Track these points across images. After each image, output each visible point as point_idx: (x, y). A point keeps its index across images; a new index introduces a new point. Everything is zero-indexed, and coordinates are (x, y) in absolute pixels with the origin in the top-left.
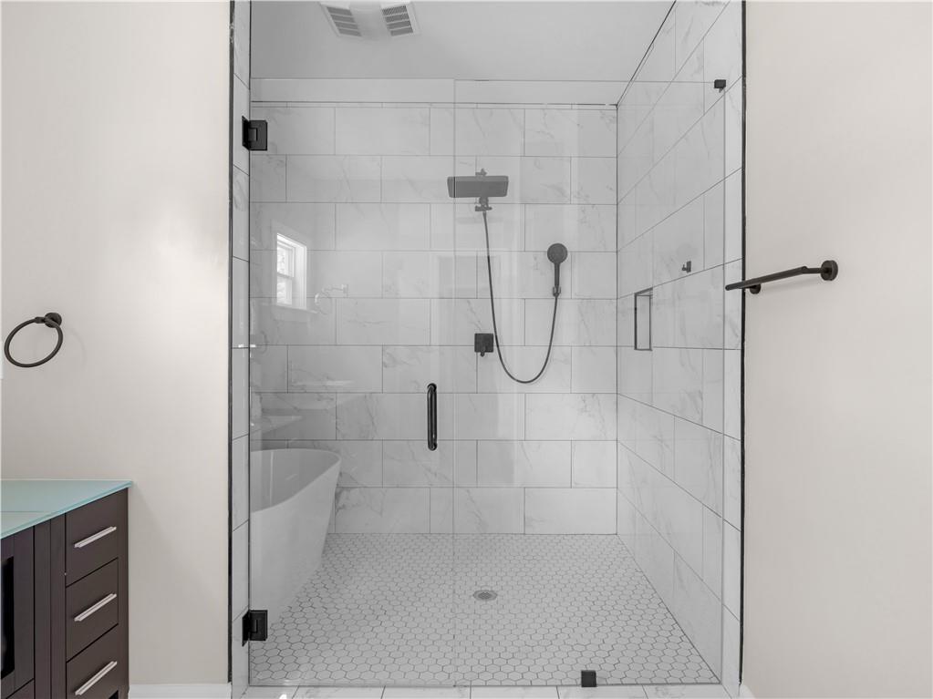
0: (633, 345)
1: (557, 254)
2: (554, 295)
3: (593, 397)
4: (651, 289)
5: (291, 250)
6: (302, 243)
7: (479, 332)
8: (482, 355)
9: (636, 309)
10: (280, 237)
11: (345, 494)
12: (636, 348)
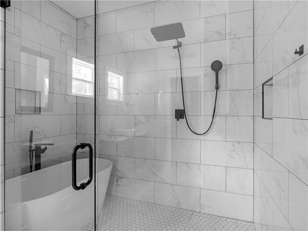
0: (262, 115)
1: (217, 66)
2: (216, 88)
3: (239, 144)
4: (272, 78)
5: (118, 79)
6: (122, 76)
7: (177, 109)
8: (178, 120)
9: (263, 93)
10: (109, 72)
11: (120, 180)
12: (263, 117)
